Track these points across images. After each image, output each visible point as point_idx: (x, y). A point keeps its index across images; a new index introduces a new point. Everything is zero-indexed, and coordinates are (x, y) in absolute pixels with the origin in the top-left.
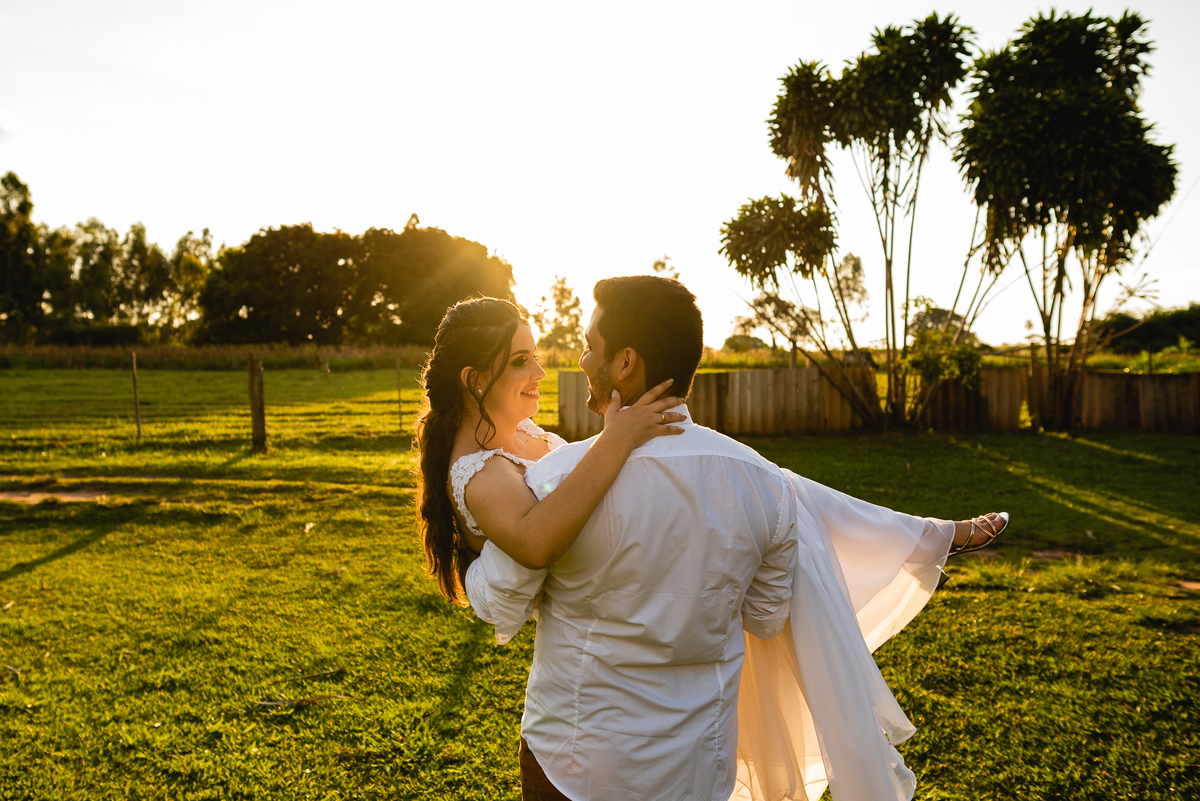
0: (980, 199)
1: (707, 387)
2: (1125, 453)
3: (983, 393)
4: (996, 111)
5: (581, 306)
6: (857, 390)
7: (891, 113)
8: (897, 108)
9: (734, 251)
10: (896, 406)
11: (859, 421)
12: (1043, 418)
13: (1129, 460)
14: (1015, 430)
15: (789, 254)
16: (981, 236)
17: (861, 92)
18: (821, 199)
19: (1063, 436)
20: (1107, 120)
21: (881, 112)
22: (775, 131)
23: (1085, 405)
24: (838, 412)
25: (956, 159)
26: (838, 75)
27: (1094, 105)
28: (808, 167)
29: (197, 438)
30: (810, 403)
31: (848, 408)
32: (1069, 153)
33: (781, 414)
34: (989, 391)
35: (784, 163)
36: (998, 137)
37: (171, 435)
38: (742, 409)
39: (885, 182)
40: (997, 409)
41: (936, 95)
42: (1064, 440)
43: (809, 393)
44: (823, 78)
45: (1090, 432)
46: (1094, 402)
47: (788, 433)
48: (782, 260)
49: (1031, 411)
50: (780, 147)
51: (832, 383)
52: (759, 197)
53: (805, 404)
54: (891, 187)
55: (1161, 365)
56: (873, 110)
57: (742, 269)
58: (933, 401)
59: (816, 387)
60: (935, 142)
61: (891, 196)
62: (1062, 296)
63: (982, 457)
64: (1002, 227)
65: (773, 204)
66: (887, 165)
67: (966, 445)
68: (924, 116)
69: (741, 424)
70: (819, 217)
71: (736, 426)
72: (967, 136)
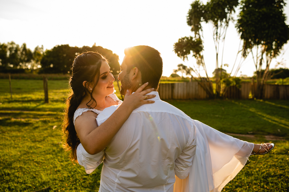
0: (242, 38)
1: (169, 86)
2: (279, 105)
3: (240, 89)
4: (247, 14)
6: (208, 88)
7: (220, 14)
8: (221, 13)
9: (176, 51)
10: (218, 93)
11: (208, 96)
12: (255, 95)
13: (281, 108)
14: (248, 99)
15: (191, 52)
16: (241, 48)
18: (200, 37)
19: (261, 101)
20: (277, 17)
21: (217, 13)
22: (188, 19)
23: (266, 92)
24: (203, 94)
25: (236, 27)
26: (205, 4)
27: (274, 13)
28: (197, 28)
29: (29, 99)
31: (205, 93)
32: (267, 26)
33: (188, 94)
34: (242, 89)
35: (190, 28)
36: (248, 21)
37: (22, 98)
38: (178, 92)
39: (217, 33)
40: (243, 93)
41: (231, 9)
42: (262, 102)
44: (201, 5)
45: (268, 99)
46: (268, 92)
47: (190, 99)
48: (189, 53)
49: (252, 94)
50: (189, 23)
51: (201, 86)
52: (183, 37)
53: (194, 91)
54: (218, 34)
55: (285, 83)
56: (215, 13)
57: (178, 55)
58: (227, 91)
59: (197, 88)
60: (230, 22)
61: (218, 37)
63: (242, 106)
64: (247, 46)
65: (187, 38)
66: (217, 28)
67: (237, 103)
68: (228, 15)
69: (178, 96)
70: (199, 42)
71: (176, 97)
72: (239, 21)
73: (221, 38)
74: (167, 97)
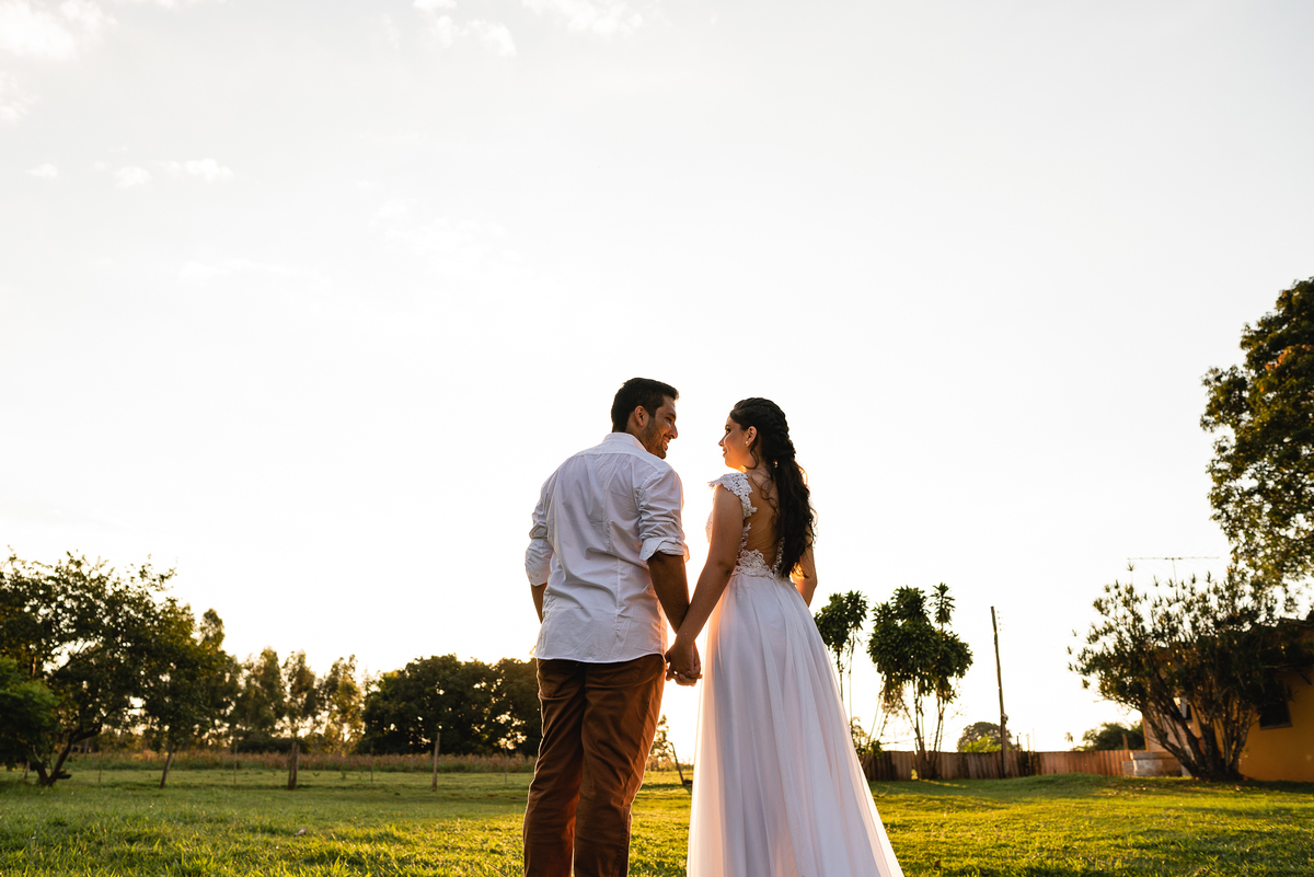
0: (879, 671)
3: (894, 762)
5: (667, 723)
8: (837, 632)
12: (922, 776)
14: (910, 780)
16: (882, 688)
19: (927, 781)
23: (943, 767)
25: (867, 654)
34: (896, 761)
36: (881, 645)
39: (838, 662)
40: (901, 769)
45: (947, 780)
46: (947, 768)
49: (918, 772)
58: (870, 764)
62: (922, 715)
64: (891, 684)
68: (850, 636)
72: (871, 642)
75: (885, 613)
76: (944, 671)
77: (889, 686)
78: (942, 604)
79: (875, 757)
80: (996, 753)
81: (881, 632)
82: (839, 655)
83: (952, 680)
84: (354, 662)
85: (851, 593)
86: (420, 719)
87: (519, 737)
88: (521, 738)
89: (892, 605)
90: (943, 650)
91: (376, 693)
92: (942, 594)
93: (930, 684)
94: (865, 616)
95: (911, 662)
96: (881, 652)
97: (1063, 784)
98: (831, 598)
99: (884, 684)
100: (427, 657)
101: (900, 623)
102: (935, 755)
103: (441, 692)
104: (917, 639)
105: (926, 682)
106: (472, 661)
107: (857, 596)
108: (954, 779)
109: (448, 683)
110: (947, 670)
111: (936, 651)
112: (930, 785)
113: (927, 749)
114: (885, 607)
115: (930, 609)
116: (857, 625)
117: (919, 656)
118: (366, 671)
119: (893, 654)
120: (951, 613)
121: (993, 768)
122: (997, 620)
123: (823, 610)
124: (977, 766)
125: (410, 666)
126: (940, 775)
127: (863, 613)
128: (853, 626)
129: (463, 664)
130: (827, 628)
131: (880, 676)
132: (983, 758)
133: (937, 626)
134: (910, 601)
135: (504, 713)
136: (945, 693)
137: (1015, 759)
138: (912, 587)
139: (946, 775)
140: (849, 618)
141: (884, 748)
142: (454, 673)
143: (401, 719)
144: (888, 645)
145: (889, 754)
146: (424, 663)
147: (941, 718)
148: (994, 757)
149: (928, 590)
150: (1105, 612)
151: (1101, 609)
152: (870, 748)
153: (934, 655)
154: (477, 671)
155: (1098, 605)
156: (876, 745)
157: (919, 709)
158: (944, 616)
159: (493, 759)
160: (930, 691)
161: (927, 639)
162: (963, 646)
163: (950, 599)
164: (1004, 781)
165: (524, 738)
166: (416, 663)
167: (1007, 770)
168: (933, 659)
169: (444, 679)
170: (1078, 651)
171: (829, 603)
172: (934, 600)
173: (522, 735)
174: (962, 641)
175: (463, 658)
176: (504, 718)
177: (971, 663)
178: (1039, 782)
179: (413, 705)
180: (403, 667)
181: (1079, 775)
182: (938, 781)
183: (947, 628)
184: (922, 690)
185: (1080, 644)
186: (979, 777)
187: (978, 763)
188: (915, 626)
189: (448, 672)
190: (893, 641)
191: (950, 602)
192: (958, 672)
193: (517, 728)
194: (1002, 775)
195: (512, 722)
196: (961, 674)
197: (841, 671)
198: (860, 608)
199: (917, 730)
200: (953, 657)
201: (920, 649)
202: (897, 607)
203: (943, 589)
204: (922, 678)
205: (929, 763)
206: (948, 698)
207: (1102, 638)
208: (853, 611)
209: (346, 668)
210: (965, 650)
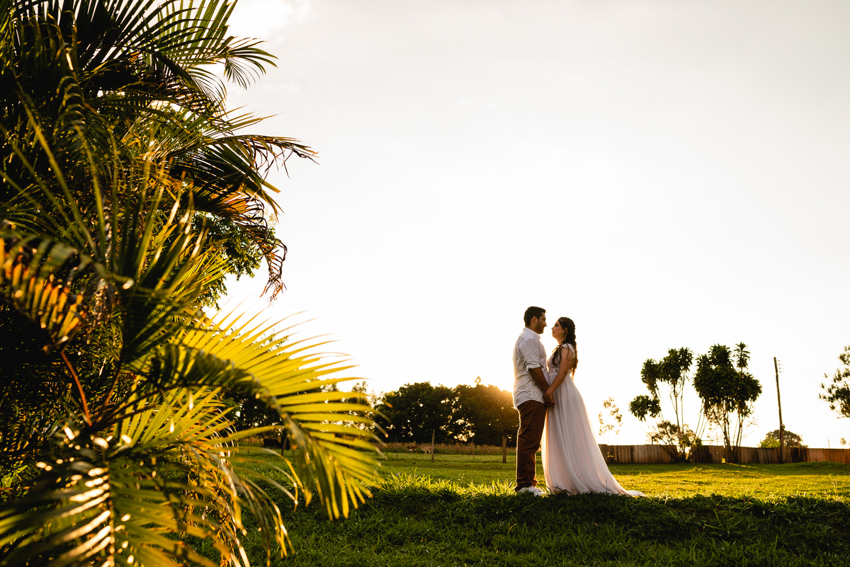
0: (700, 396)
6: (673, 452)
8: (673, 373)
9: (633, 410)
11: (674, 460)
12: (729, 461)
14: (720, 463)
15: (648, 412)
16: (702, 407)
17: (664, 369)
18: (656, 397)
22: (642, 377)
23: (742, 456)
24: (666, 457)
25: (693, 386)
26: (658, 363)
28: (652, 387)
30: (658, 455)
31: (670, 455)
33: (650, 457)
34: (711, 452)
35: (646, 385)
36: (701, 380)
38: (638, 455)
39: (674, 391)
40: (715, 456)
43: (658, 451)
44: (654, 364)
45: (744, 464)
46: (745, 457)
48: (646, 413)
49: (726, 459)
50: (645, 380)
51: (664, 449)
52: (639, 396)
53: (656, 455)
54: (676, 392)
56: (667, 373)
57: (636, 415)
58: (695, 453)
60: (686, 381)
62: (729, 424)
65: (643, 398)
68: (682, 375)
69: (638, 460)
70: (656, 402)
71: (637, 461)
72: (695, 379)
73: (679, 396)
74: (627, 461)
75: (704, 361)
76: (742, 397)
77: (707, 407)
78: (741, 355)
79: (698, 449)
80: (777, 448)
81: (701, 373)
82: (674, 386)
83: (748, 403)
84: (365, 386)
85: (682, 349)
86: (409, 421)
87: (470, 433)
88: (472, 435)
89: (709, 356)
90: (741, 384)
91: (381, 405)
92: (742, 349)
93: (733, 404)
94: (691, 363)
95: (721, 391)
96: (702, 385)
97: (817, 467)
98: (669, 352)
99: (703, 404)
100: (412, 383)
101: (714, 367)
102: (737, 448)
103: (421, 405)
104: (725, 377)
105: (731, 403)
106: (439, 386)
107: (686, 350)
108: (749, 463)
109: (425, 399)
110: (745, 396)
111: (737, 385)
112: (733, 466)
113: (731, 444)
114: (705, 357)
115: (733, 359)
116: (686, 368)
117: (725, 388)
118: (373, 391)
119: (710, 387)
120: (748, 361)
121: (775, 457)
122: (778, 366)
123: (664, 359)
124: (764, 456)
125: (402, 389)
126: (740, 461)
127: (690, 361)
128: (683, 369)
129: (434, 388)
130: (667, 370)
131: (701, 399)
132: (768, 452)
133: (738, 370)
134: (720, 354)
135: (461, 419)
136: (744, 411)
137: (790, 452)
138: (722, 345)
139: (744, 461)
140: (681, 364)
141: (704, 443)
142: (428, 393)
143: (397, 421)
144: (706, 381)
145: (707, 447)
146: (410, 388)
147: (741, 426)
148: (775, 451)
149: (732, 347)
150: (847, 363)
151: (845, 361)
152: (694, 443)
153: (736, 387)
154: (443, 393)
155: (842, 358)
156: (699, 441)
157: (726, 420)
158: (742, 363)
159: (456, 446)
160: (733, 409)
161: (731, 377)
162: (756, 382)
163: (747, 352)
164: (781, 465)
165: (473, 434)
166: (405, 387)
167: (784, 458)
168: (735, 390)
169: (423, 397)
170: (828, 386)
171: (668, 355)
172: (736, 353)
173: (472, 432)
174: (755, 379)
175: (434, 384)
176: (460, 421)
177: (761, 392)
178: (803, 466)
179: (404, 412)
180: (397, 389)
181: (829, 462)
182: (738, 464)
183: (745, 370)
184: (728, 408)
185: (829, 383)
186: (765, 463)
187: (765, 454)
188: (723, 369)
189: (425, 393)
190: (709, 379)
191: (747, 355)
192: (752, 398)
193: (469, 427)
194: (780, 461)
195: (465, 424)
196: (754, 399)
197: (676, 396)
198: (688, 358)
199: (725, 433)
200: (750, 388)
201: (727, 383)
202: (712, 358)
203: (742, 346)
204: (728, 401)
205: (733, 453)
206: (745, 414)
207: (844, 379)
208: (683, 360)
209: (361, 389)
210: (757, 384)
